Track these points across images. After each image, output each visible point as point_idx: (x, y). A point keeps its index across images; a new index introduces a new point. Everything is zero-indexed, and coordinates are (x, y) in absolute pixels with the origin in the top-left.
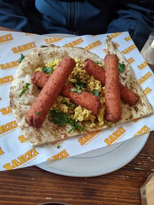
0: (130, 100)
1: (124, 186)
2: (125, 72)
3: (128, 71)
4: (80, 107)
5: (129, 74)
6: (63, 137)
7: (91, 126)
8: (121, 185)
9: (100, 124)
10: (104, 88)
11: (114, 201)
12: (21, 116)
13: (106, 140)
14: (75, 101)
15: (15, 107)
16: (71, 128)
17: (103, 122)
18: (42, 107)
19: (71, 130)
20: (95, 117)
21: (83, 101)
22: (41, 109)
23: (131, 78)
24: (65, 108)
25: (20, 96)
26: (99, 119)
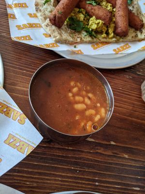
0: (137, 23)
1: (128, 82)
2: (133, 5)
3: (135, 4)
4: (94, 17)
5: (135, 6)
6: (79, 40)
7: (103, 36)
8: (126, 81)
9: (110, 36)
10: (114, 10)
11: (119, 89)
12: (45, 18)
13: (115, 50)
14: (90, 13)
15: (40, 11)
16: (85, 34)
17: (112, 34)
18: (64, 8)
19: (86, 35)
20: (106, 29)
21: (97, 12)
22: (63, 10)
23: (138, 10)
24: (82, 17)
25: (44, 4)
26: (110, 31)
